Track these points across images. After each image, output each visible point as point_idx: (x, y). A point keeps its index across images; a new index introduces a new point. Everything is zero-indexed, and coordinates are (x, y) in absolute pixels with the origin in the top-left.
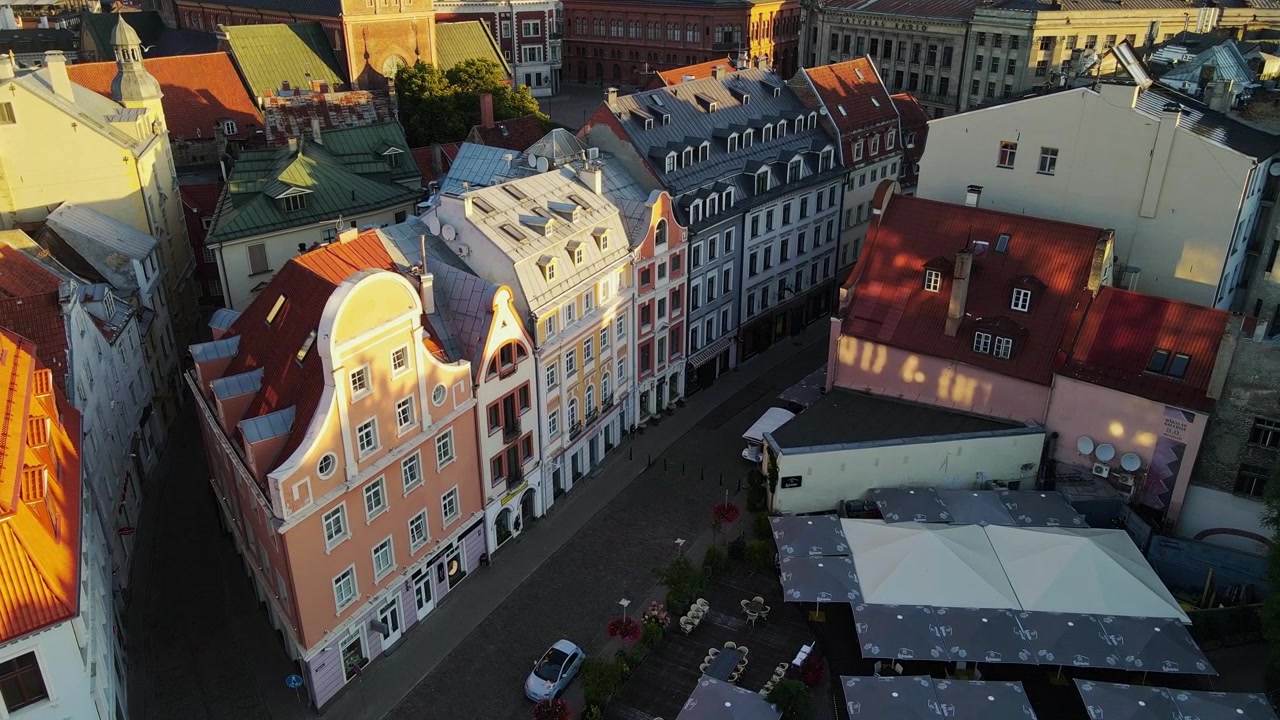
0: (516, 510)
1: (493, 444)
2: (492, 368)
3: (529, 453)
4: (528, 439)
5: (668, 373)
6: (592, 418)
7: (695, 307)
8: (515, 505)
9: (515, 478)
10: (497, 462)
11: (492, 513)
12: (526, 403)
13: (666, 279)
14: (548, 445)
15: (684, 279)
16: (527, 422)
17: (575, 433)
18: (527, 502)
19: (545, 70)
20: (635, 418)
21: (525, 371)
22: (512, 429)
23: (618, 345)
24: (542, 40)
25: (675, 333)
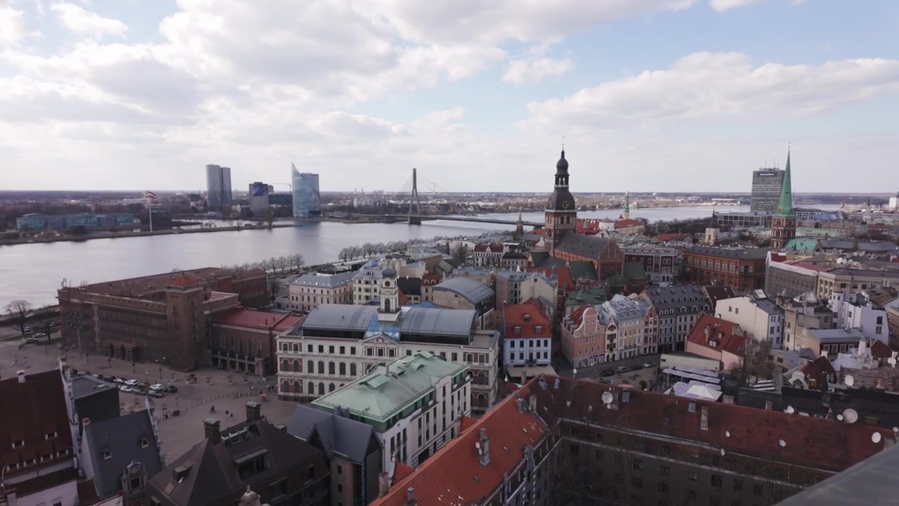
0: (611, 357)
1: (608, 342)
2: (609, 329)
3: (615, 347)
4: (615, 344)
5: (652, 346)
6: (630, 347)
7: (661, 333)
8: (611, 355)
9: (611, 350)
10: (608, 345)
11: (606, 354)
12: (615, 338)
13: (652, 325)
14: (619, 347)
15: (657, 326)
16: (615, 341)
17: (626, 348)
18: (614, 356)
19: (671, 276)
20: (642, 351)
21: (615, 331)
22: (612, 341)
23: (638, 335)
24: (671, 266)
25: (655, 337)
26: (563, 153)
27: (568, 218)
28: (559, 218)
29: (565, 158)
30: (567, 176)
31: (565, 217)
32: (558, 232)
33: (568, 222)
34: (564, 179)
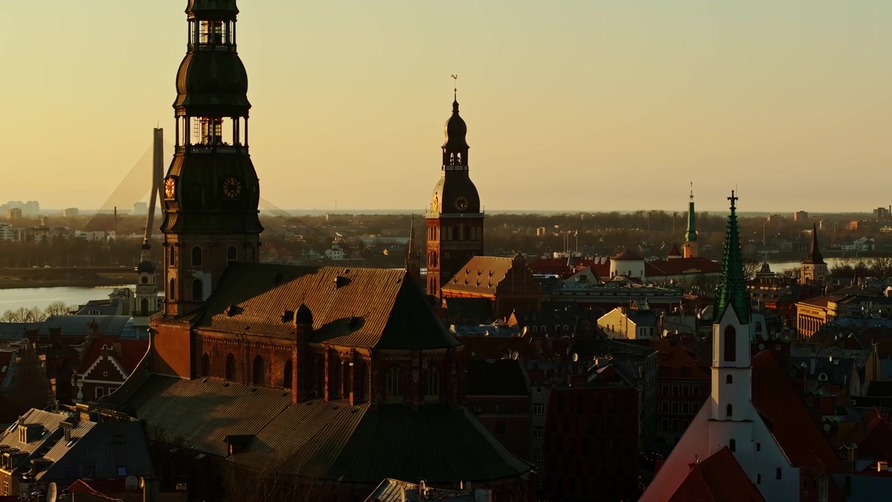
26: (456, 105)
27: (467, 230)
28: (450, 228)
29: (461, 114)
30: (464, 149)
31: (461, 226)
32: (447, 256)
33: (467, 237)
34: (459, 155)
